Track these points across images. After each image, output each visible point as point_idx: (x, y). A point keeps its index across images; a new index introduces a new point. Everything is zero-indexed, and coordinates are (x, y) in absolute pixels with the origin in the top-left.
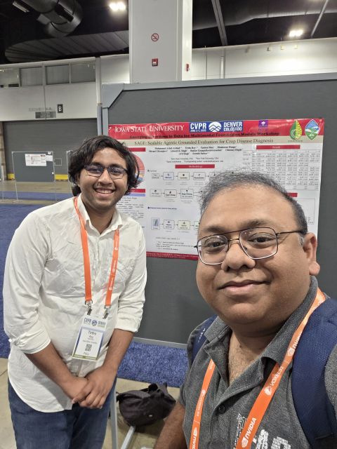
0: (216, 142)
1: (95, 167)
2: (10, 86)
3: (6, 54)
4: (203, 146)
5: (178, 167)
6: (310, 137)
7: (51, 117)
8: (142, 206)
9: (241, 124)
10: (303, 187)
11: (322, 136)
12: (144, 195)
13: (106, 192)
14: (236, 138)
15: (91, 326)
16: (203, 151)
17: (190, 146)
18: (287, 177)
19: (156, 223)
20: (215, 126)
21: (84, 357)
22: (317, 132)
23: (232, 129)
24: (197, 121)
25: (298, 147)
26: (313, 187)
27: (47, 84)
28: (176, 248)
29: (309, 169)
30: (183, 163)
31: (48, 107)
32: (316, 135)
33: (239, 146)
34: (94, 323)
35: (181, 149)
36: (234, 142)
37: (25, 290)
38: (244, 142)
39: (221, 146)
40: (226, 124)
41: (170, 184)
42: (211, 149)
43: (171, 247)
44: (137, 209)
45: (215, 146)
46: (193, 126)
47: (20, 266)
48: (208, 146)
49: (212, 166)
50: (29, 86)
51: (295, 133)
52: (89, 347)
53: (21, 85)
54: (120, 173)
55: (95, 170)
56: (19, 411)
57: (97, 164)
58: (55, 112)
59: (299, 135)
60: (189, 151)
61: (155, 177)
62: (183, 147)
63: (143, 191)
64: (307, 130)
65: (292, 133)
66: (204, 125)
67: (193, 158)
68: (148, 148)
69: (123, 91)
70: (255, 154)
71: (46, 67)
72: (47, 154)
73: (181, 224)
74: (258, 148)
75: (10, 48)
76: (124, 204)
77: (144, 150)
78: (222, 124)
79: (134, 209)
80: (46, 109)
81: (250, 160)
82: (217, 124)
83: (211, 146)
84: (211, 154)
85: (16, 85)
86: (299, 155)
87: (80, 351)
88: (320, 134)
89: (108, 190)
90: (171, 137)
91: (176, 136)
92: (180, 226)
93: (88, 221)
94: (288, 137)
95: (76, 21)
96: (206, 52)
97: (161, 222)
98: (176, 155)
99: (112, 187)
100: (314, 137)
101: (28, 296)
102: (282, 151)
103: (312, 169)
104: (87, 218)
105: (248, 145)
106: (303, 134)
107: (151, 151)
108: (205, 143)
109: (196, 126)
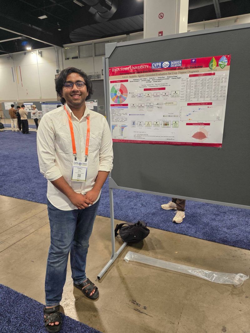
0: (166, 74)
1: (69, 84)
2: (73, 58)
3: (71, 37)
4: (159, 77)
5: (145, 90)
6: (221, 67)
7: (98, 78)
8: (126, 114)
9: (180, 62)
10: (215, 98)
11: (229, 66)
12: (127, 108)
13: (77, 96)
14: (177, 71)
15: (78, 166)
16: (159, 80)
17: (152, 77)
18: (206, 93)
19: (134, 123)
20: (166, 64)
21: (78, 180)
22: (226, 64)
23: (175, 66)
24: (156, 62)
25: (214, 74)
26: (222, 98)
27: (96, 56)
28: (144, 137)
29: (220, 87)
30: (148, 88)
31: (96, 71)
32: (225, 65)
33: (179, 75)
34: (80, 164)
35: (147, 79)
36: (176, 73)
37: (46, 150)
38: (182, 73)
39: (169, 76)
40: (172, 63)
41: (141, 100)
42: (163, 78)
43: (142, 137)
44: (124, 116)
45: (166, 76)
46: (153, 65)
47: (42, 139)
48: (161, 76)
49: (164, 89)
50: (84, 57)
51: (212, 66)
52: (79, 176)
53: (79, 58)
54: (82, 85)
55: (69, 85)
56: (52, 209)
57: (69, 82)
58: (100, 75)
59: (215, 67)
60: (151, 80)
61: (133, 97)
62: (148, 78)
63: (127, 105)
64: (220, 63)
65: (210, 65)
66: (160, 64)
67: (154, 85)
68: (129, 79)
69: (116, 47)
70: (189, 80)
71: (95, 44)
72: (94, 102)
73: (147, 123)
74: (190, 76)
75: (72, 32)
76: (117, 113)
77: (127, 81)
78: (170, 63)
79: (122, 115)
80: (95, 73)
81: (185, 84)
82: (167, 63)
83: (164, 76)
84: (163, 82)
85: (76, 58)
86: (214, 79)
87: (75, 177)
88: (228, 65)
89: (78, 95)
90: (141, 72)
91: (144, 72)
92: (146, 125)
93: (71, 113)
94: (208, 68)
95: (114, 10)
96: (204, 25)
97: (136, 123)
98: (144, 83)
99: (79, 93)
100: (224, 67)
101: (47, 153)
102: (204, 77)
103: (222, 87)
104: (71, 111)
105: (184, 75)
106: (217, 65)
107: (131, 82)
108: (160, 75)
109: (155, 65)
